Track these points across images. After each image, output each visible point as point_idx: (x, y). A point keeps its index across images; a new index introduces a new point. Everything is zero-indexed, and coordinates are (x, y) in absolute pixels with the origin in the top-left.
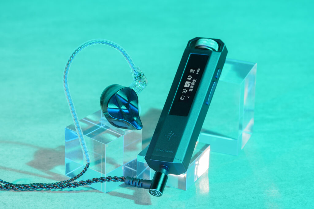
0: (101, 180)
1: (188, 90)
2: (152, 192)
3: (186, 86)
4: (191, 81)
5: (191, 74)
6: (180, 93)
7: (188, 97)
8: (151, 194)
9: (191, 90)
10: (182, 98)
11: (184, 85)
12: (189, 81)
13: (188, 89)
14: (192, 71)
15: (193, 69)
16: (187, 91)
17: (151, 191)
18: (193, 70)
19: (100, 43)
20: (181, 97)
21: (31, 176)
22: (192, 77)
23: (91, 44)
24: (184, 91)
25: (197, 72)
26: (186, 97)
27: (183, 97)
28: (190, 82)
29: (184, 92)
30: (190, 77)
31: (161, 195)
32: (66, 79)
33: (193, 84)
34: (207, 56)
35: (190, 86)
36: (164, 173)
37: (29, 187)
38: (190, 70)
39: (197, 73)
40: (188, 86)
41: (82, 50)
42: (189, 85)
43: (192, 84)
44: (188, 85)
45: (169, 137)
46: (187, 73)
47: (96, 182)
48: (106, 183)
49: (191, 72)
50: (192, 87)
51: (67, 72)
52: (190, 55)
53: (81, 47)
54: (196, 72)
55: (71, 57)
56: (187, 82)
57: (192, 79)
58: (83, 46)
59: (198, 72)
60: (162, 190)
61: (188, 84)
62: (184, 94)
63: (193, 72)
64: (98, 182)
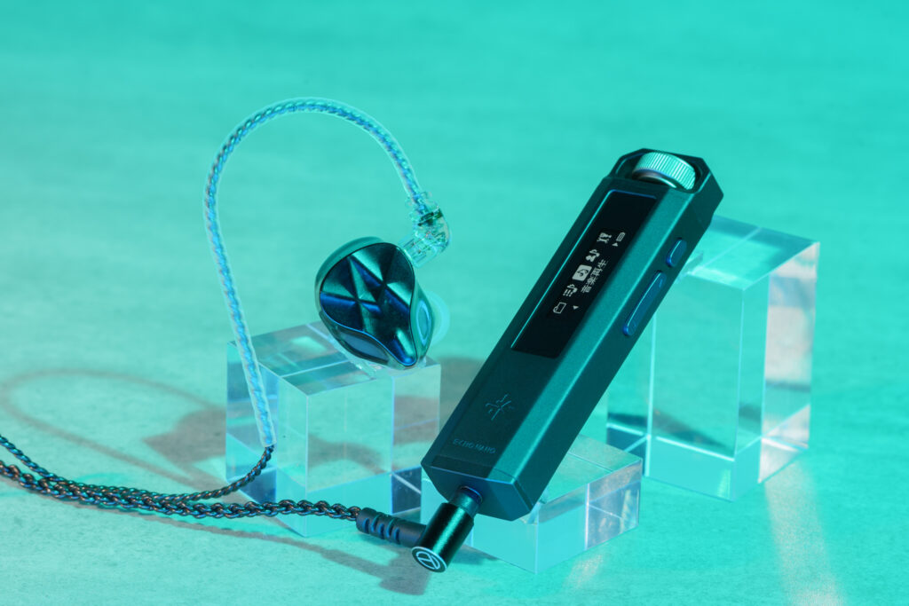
0: (300, 509)
1: (579, 288)
2: (421, 556)
3: (577, 277)
4: (594, 265)
5: (601, 247)
6: (556, 294)
7: (575, 307)
8: (418, 561)
9: (586, 289)
10: (559, 310)
11: (573, 275)
12: (588, 263)
13: (579, 284)
14: (605, 238)
15: (607, 233)
16: (575, 290)
17: (418, 554)
18: (605, 235)
19: (322, 111)
20: (557, 307)
21: (135, 468)
22: (598, 255)
23: (294, 108)
24: (569, 289)
25: (615, 242)
26: (569, 307)
27: (561, 306)
28: (589, 268)
29: (567, 293)
30: (592, 255)
31: (442, 569)
32: (213, 197)
33: (596, 272)
34: (653, 199)
35: (588, 277)
36: (464, 508)
37: (116, 500)
38: (599, 234)
39: (616, 245)
40: (582, 279)
41: (267, 121)
42: (585, 275)
43: (594, 271)
44: (582, 274)
45: (495, 409)
46: (590, 242)
47: (286, 510)
48: (312, 519)
49: (600, 240)
50: (592, 281)
51: (216, 176)
52: (609, 193)
53: (265, 113)
54: (613, 240)
55: (232, 138)
56: (582, 268)
57: (597, 260)
58: (268, 112)
59: (618, 242)
60: (447, 554)
61: (584, 272)
62: (565, 299)
63: (605, 241)
64: (293, 512)
